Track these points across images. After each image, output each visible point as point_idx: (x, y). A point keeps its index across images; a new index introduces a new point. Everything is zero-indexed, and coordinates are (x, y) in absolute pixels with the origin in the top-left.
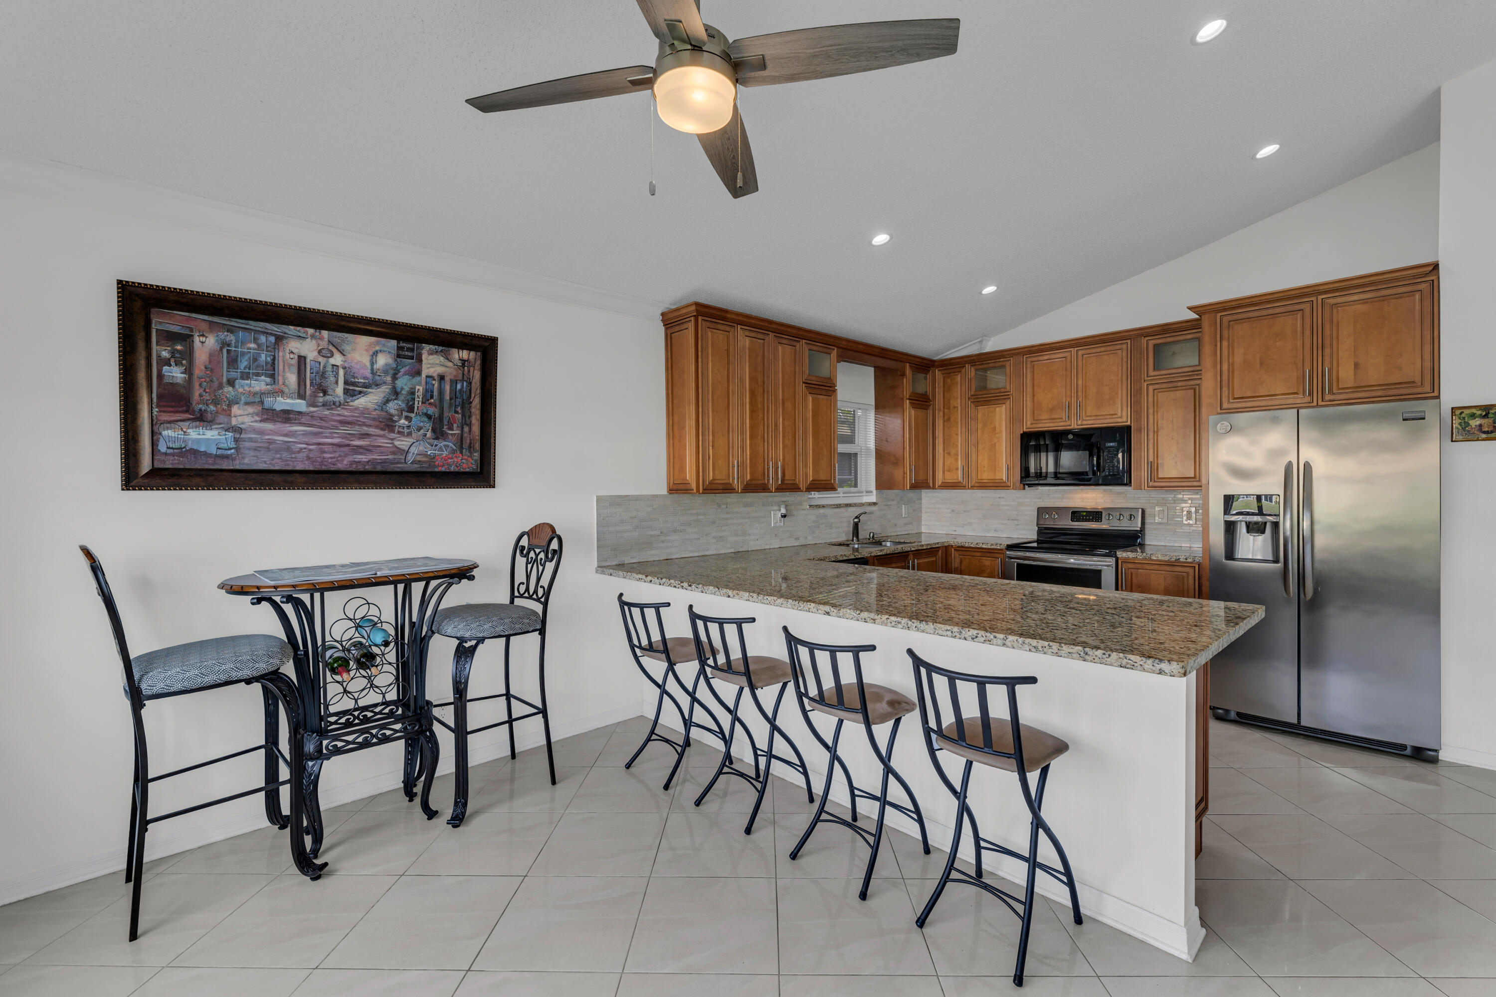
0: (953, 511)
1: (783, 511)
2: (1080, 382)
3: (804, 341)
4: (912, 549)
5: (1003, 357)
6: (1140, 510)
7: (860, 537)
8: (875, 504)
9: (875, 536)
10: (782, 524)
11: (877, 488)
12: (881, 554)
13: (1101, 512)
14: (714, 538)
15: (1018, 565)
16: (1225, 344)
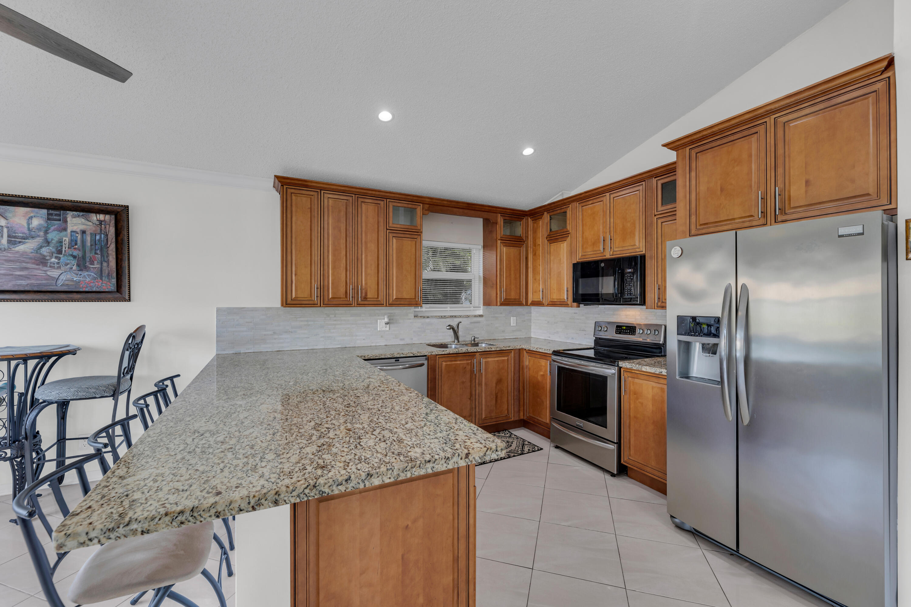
0: (548, 322)
1: (386, 320)
2: (612, 220)
3: (388, 200)
4: (479, 351)
5: (564, 204)
6: (663, 326)
7: (460, 340)
8: (481, 316)
9: (476, 339)
10: (388, 329)
11: (484, 305)
12: (443, 353)
13: (636, 327)
14: (322, 337)
15: (559, 367)
16: (693, 174)
